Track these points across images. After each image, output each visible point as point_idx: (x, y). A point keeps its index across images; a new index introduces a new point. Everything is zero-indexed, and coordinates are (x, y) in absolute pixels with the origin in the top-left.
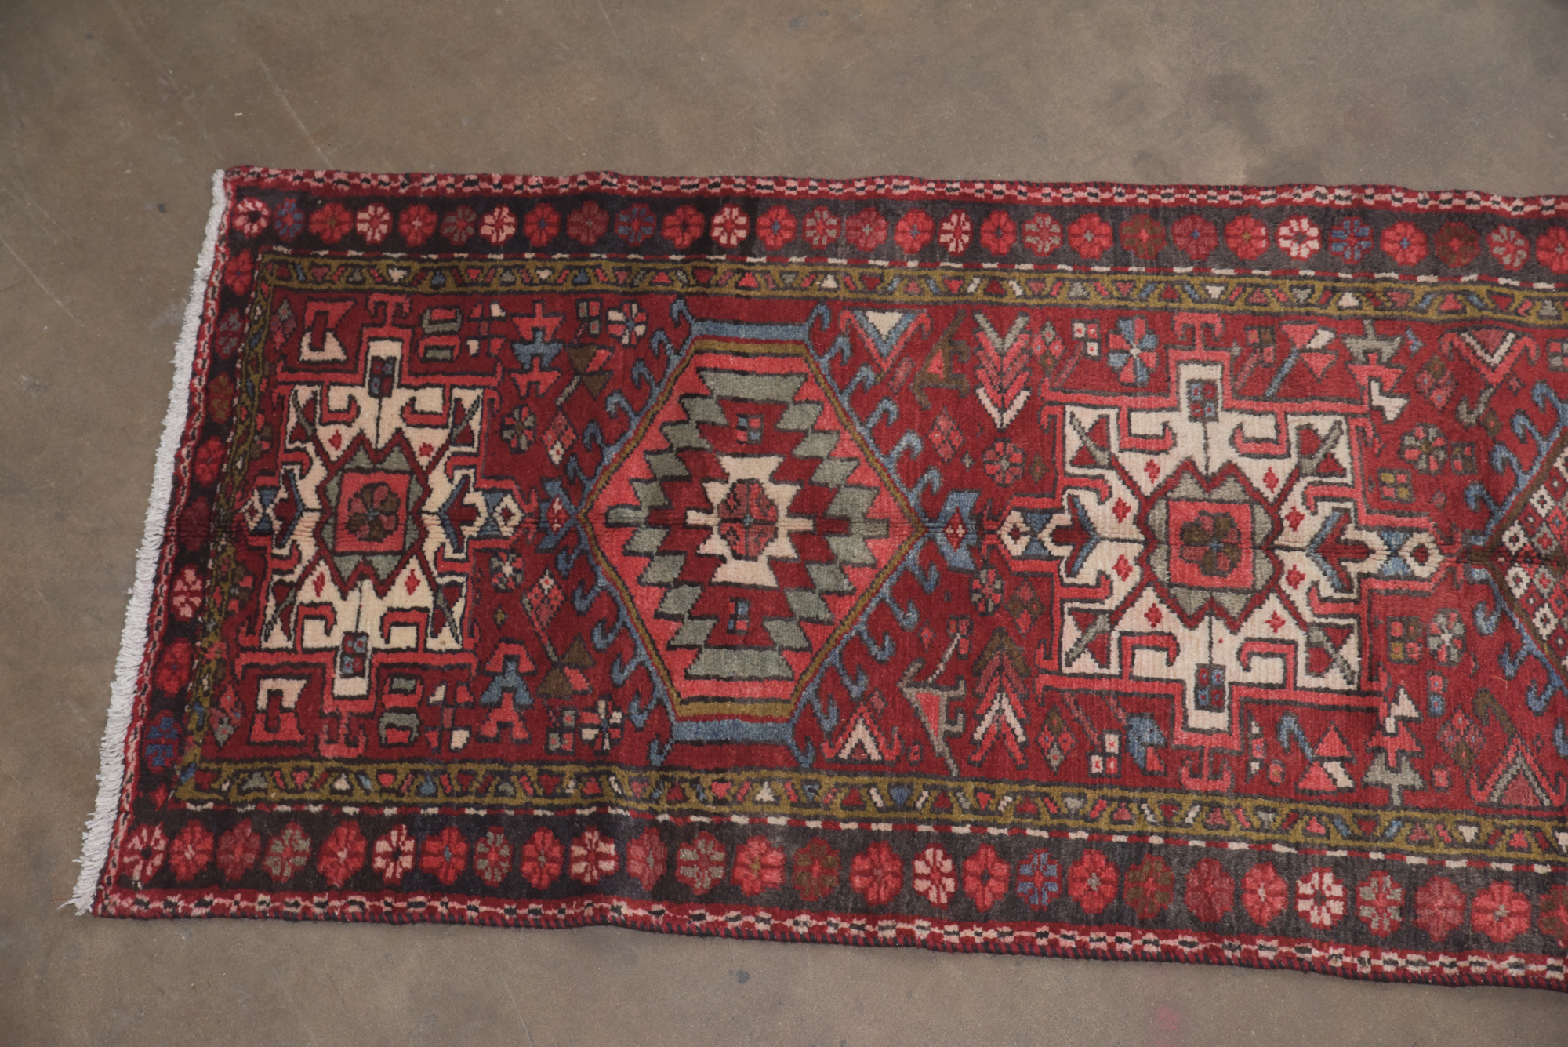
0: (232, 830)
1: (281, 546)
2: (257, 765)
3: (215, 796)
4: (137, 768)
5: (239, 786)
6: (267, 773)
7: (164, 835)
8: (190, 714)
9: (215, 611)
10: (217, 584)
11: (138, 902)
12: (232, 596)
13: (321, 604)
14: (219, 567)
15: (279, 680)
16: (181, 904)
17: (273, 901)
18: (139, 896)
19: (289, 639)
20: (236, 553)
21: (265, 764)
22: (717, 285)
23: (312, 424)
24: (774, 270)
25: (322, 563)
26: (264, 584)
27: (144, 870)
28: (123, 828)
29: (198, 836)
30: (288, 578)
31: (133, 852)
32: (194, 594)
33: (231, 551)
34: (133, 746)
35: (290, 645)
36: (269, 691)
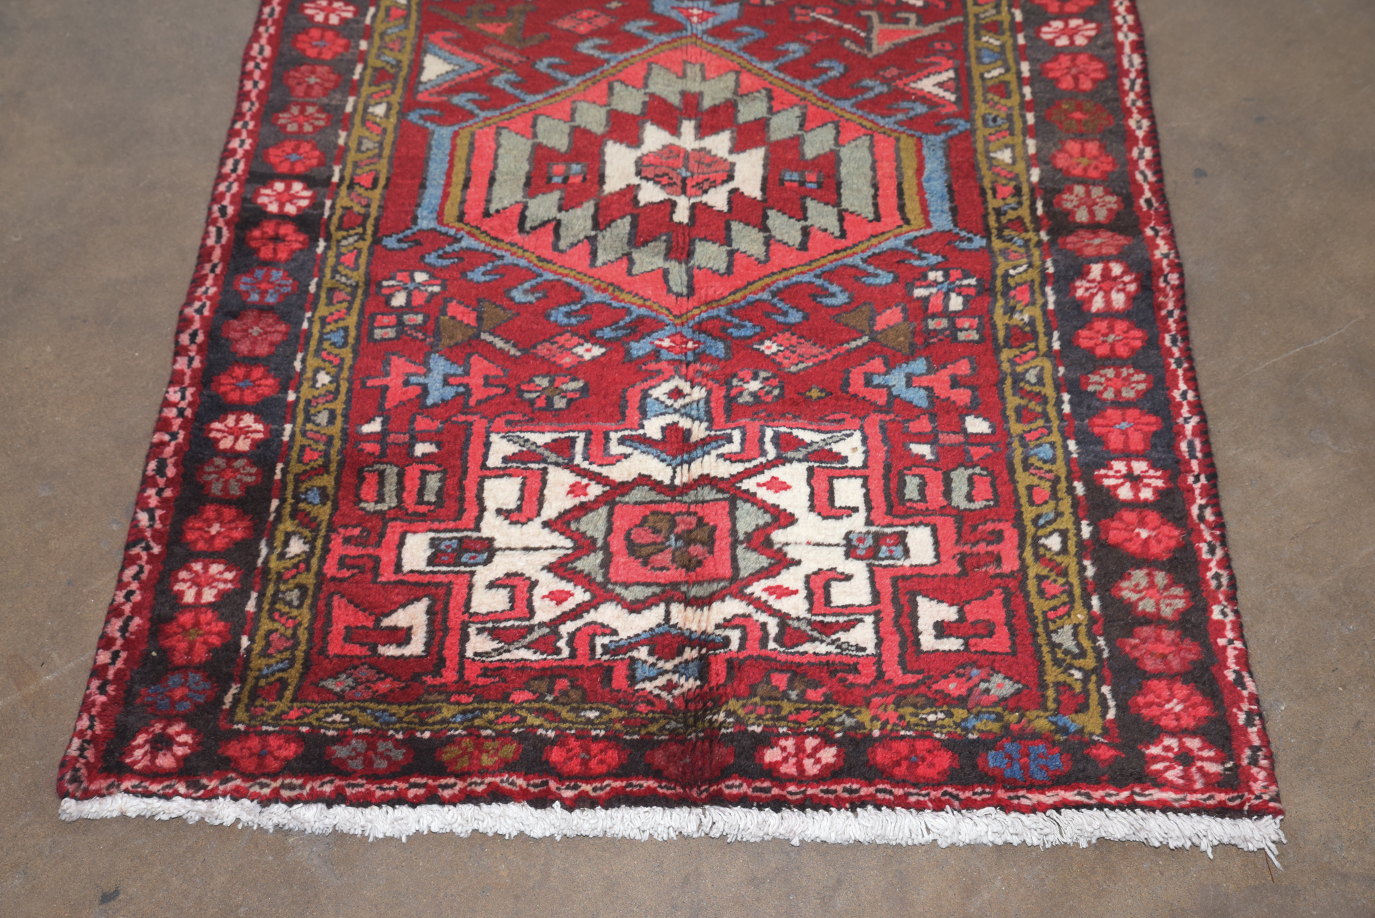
0: (1136, 659)
1: (726, 641)
2: (1042, 640)
3: (1092, 686)
4: (1068, 788)
5: (1075, 657)
6: (1052, 627)
7: (1156, 740)
8: (980, 731)
9: (825, 717)
10: (785, 718)
11: (1254, 762)
12: (802, 698)
13: (807, 588)
14: (759, 717)
15: (921, 627)
16: (1245, 706)
17: (1219, 603)
18: (1245, 762)
19: (861, 621)
20: (738, 698)
21: (1040, 629)
22: (368, 206)
23: (531, 629)
24: (352, 156)
25: (748, 591)
26: (783, 658)
27: (1209, 759)
28: (1157, 794)
29: (1151, 697)
30: (773, 629)
31: (1186, 776)
32: (800, 749)
33: (733, 704)
34: (1035, 798)
35: (869, 620)
36: (938, 637)
